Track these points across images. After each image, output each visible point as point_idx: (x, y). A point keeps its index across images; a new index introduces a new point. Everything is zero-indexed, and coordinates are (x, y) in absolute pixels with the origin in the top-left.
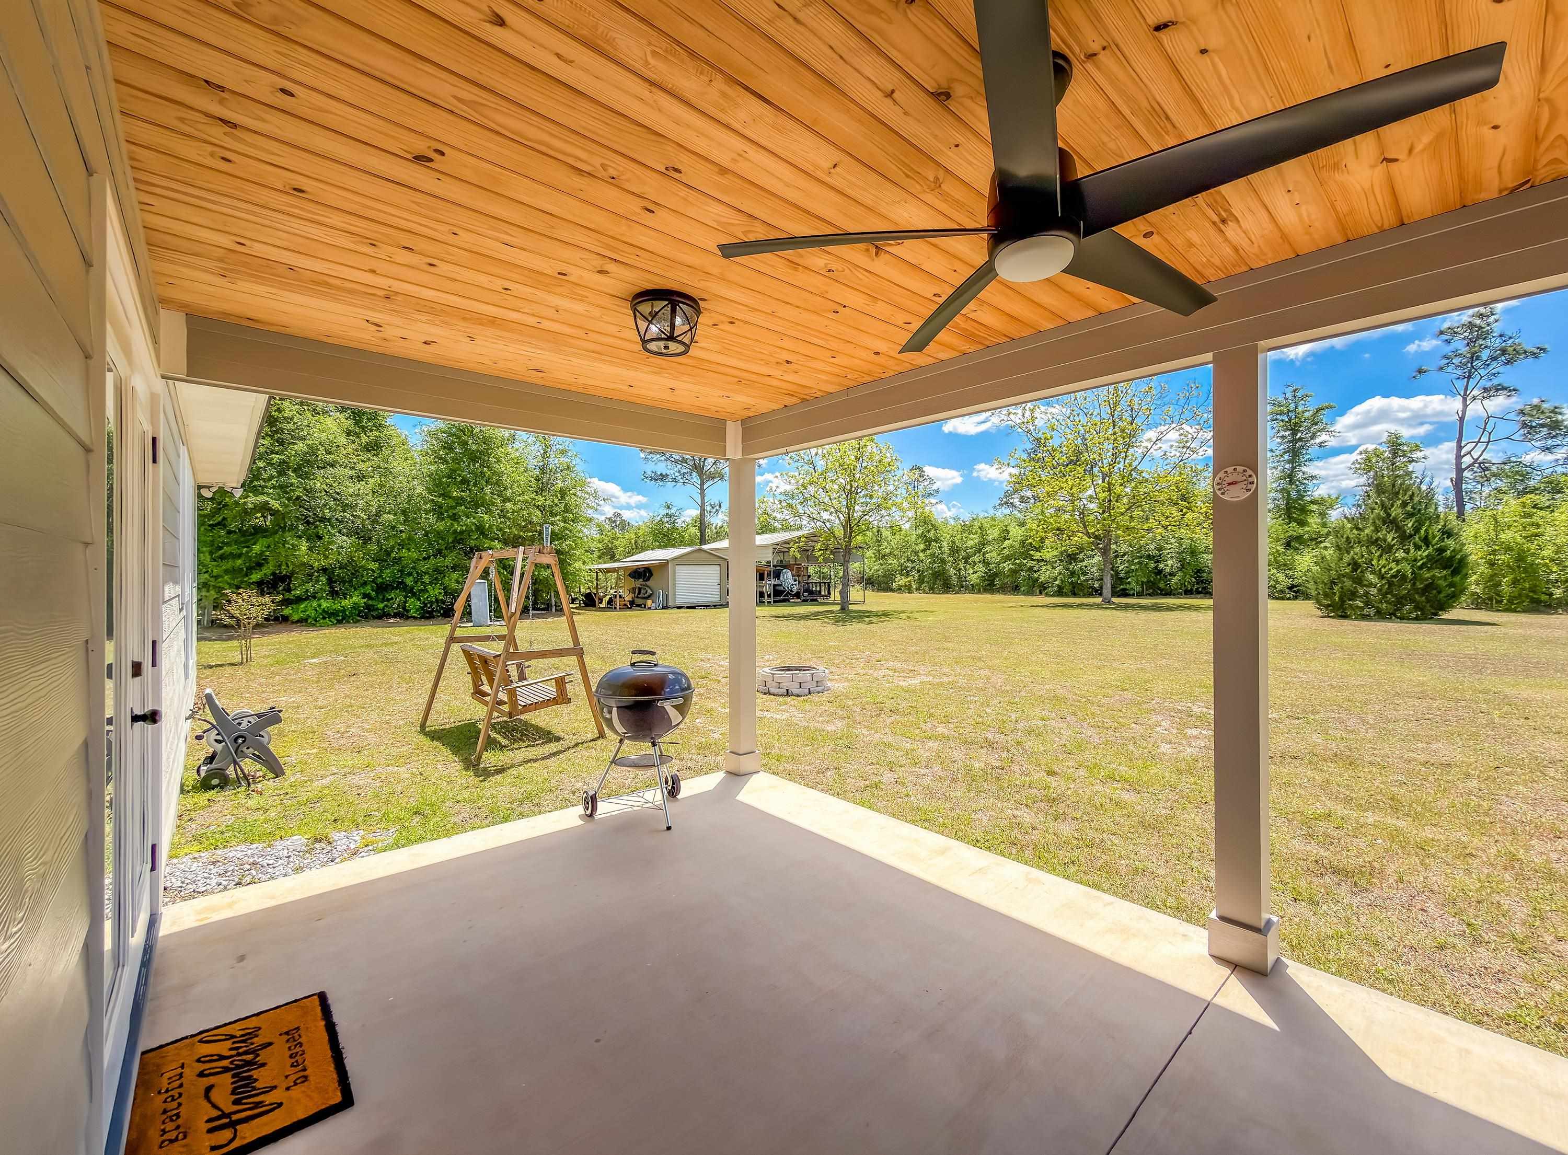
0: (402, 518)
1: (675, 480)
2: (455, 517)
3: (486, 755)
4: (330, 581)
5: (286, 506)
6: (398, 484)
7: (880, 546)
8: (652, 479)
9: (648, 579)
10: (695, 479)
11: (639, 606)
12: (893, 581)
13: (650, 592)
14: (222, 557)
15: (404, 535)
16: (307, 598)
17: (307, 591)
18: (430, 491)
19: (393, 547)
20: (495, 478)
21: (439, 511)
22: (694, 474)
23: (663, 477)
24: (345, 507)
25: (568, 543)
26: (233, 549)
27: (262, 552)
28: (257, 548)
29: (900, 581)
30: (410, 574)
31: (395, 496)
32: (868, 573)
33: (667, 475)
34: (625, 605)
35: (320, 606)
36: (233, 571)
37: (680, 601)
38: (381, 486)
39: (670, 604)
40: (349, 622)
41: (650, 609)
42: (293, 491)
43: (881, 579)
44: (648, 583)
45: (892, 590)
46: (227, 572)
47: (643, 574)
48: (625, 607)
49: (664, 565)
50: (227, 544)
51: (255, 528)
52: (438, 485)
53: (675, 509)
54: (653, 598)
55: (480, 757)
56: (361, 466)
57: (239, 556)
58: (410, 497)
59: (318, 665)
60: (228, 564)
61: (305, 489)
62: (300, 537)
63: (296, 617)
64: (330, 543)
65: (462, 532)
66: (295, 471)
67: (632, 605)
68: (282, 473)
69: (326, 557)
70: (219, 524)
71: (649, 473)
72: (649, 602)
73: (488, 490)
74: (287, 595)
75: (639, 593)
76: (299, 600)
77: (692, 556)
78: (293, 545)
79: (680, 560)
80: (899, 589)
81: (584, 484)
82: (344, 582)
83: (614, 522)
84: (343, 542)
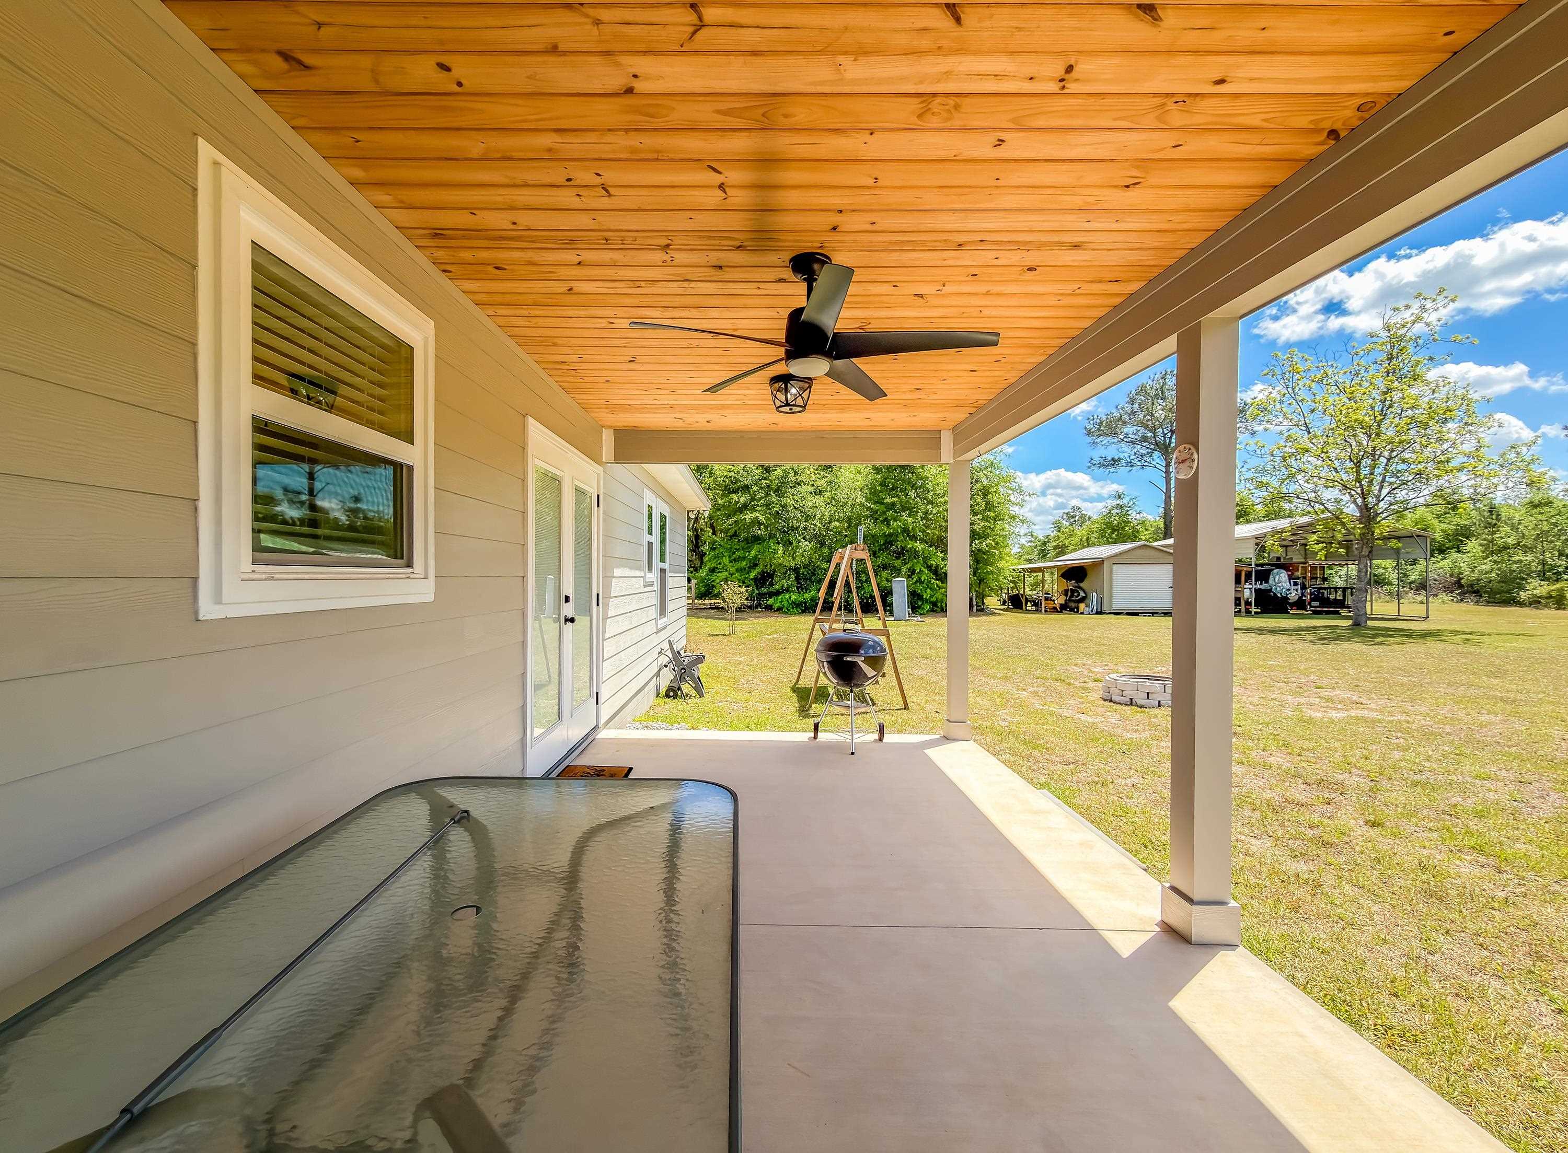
0: (846, 525)
1: (1131, 464)
2: (886, 521)
3: (814, 705)
4: (797, 579)
5: (769, 519)
6: (842, 496)
7: (1493, 533)
8: (1101, 465)
9: (1082, 581)
10: (1158, 461)
11: (1072, 610)
12: (1521, 588)
13: (1082, 594)
16: (783, 592)
17: (783, 586)
18: (867, 499)
20: (920, 483)
21: (874, 516)
22: (1156, 454)
23: (1115, 462)
24: (808, 518)
25: (987, 542)
28: (753, 553)
29: (1536, 588)
31: (842, 506)
32: (1469, 576)
33: (1120, 459)
34: (1055, 608)
35: (790, 597)
37: (1116, 606)
38: (833, 498)
39: (1105, 608)
40: (809, 612)
41: (1082, 613)
42: (773, 507)
43: (1495, 585)
44: (1081, 585)
45: (1521, 604)
47: (1076, 574)
48: (1054, 610)
49: (1098, 564)
51: (754, 536)
52: (874, 495)
53: (1128, 499)
54: (1087, 601)
55: (810, 706)
56: (819, 483)
57: (745, 558)
58: (853, 506)
59: (769, 640)
61: (781, 505)
62: (779, 543)
64: (797, 547)
65: (890, 535)
66: (775, 492)
67: (1064, 608)
68: (767, 495)
69: (794, 559)
71: (1097, 460)
72: (1082, 606)
73: (912, 494)
74: (771, 589)
75: (1072, 596)
76: (778, 593)
77: (1134, 553)
78: (774, 550)
79: (1117, 558)
80: (1535, 602)
81: (1008, 480)
82: (806, 580)
83: (1073, 517)
84: (806, 545)
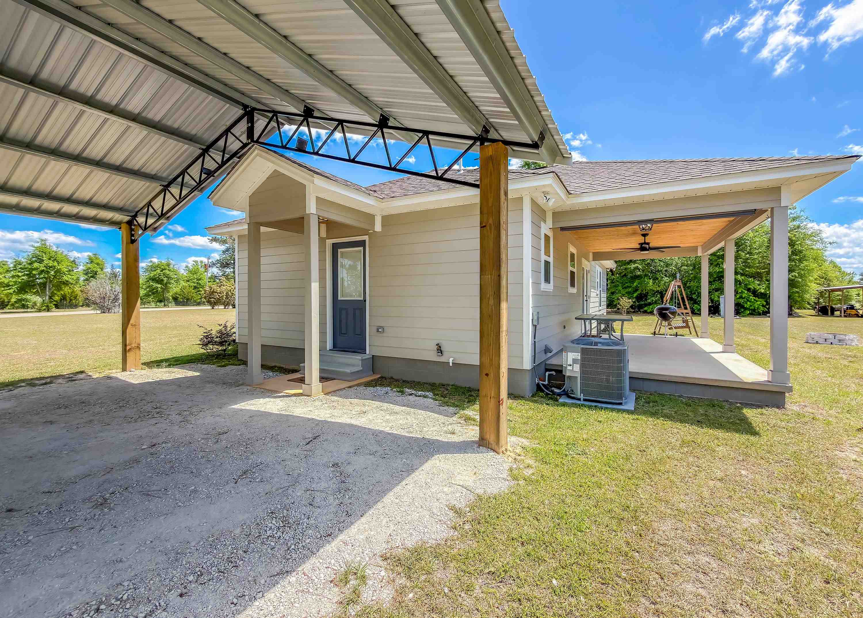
5: (645, 267)
14: (625, 288)
15: (692, 276)
16: (653, 304)
19: (687, 281)
24: (668, 265)
26: (628, 284)
27: (637, 286)
30: (695, 293)
36: (628, 293)
46: (626, 293)
50: (627, 283)
51: (636, 276)
57: (630, 287)
60: (627, 290)
62: (650, 279)
63: (649, 311)
70: (624, 275)
74: (646, 302)
78: (647, 282)
